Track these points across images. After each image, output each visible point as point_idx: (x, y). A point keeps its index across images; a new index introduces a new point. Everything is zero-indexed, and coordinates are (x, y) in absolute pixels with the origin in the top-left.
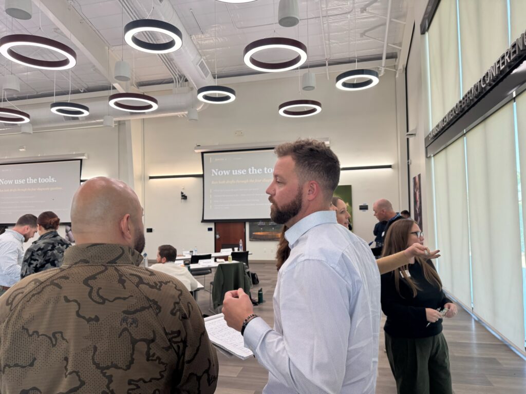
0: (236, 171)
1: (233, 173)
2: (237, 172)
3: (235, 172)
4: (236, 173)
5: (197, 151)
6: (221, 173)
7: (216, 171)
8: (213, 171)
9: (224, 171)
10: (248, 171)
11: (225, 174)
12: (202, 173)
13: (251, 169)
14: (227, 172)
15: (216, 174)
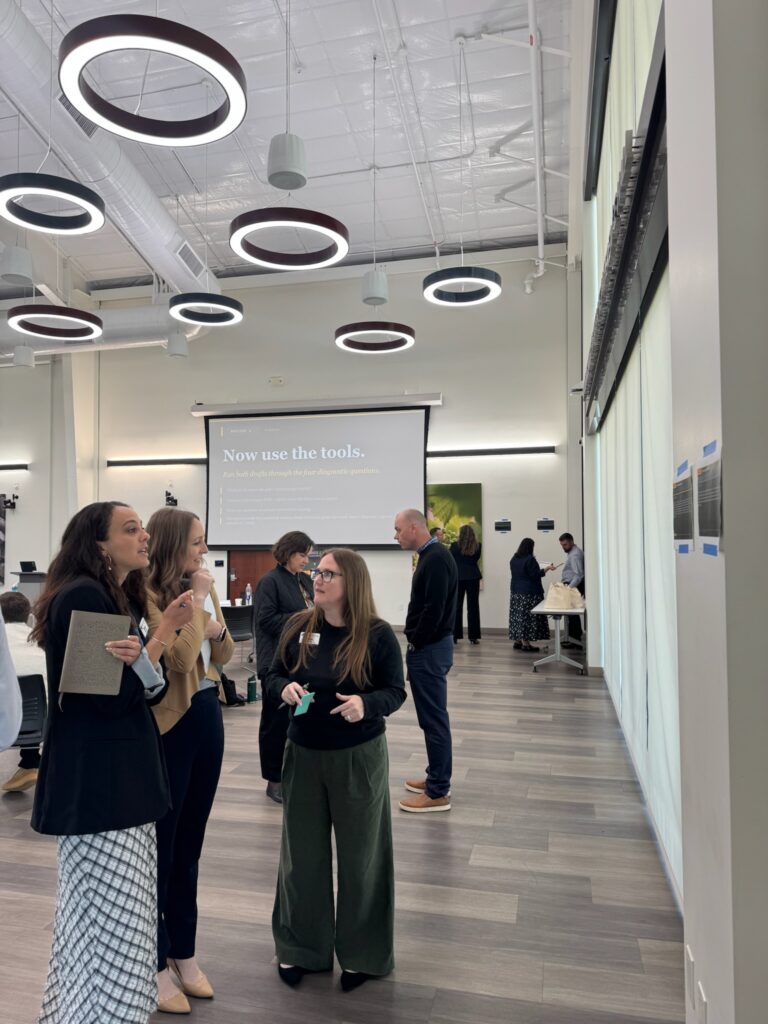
0: (269, 453)
1: (264, 458)
2: (271, 456)
3: (266, 456)
4: (269, 458)
5: (196, 414)
6: (240, 457)
7: (231, 452)
8: (226, 451)
9: (247, 454)
10: (290, 454)
11: (249, 458)
12: (204, 456)
13: (297, 449)
14: (252, 454)
15: (232, 459)
